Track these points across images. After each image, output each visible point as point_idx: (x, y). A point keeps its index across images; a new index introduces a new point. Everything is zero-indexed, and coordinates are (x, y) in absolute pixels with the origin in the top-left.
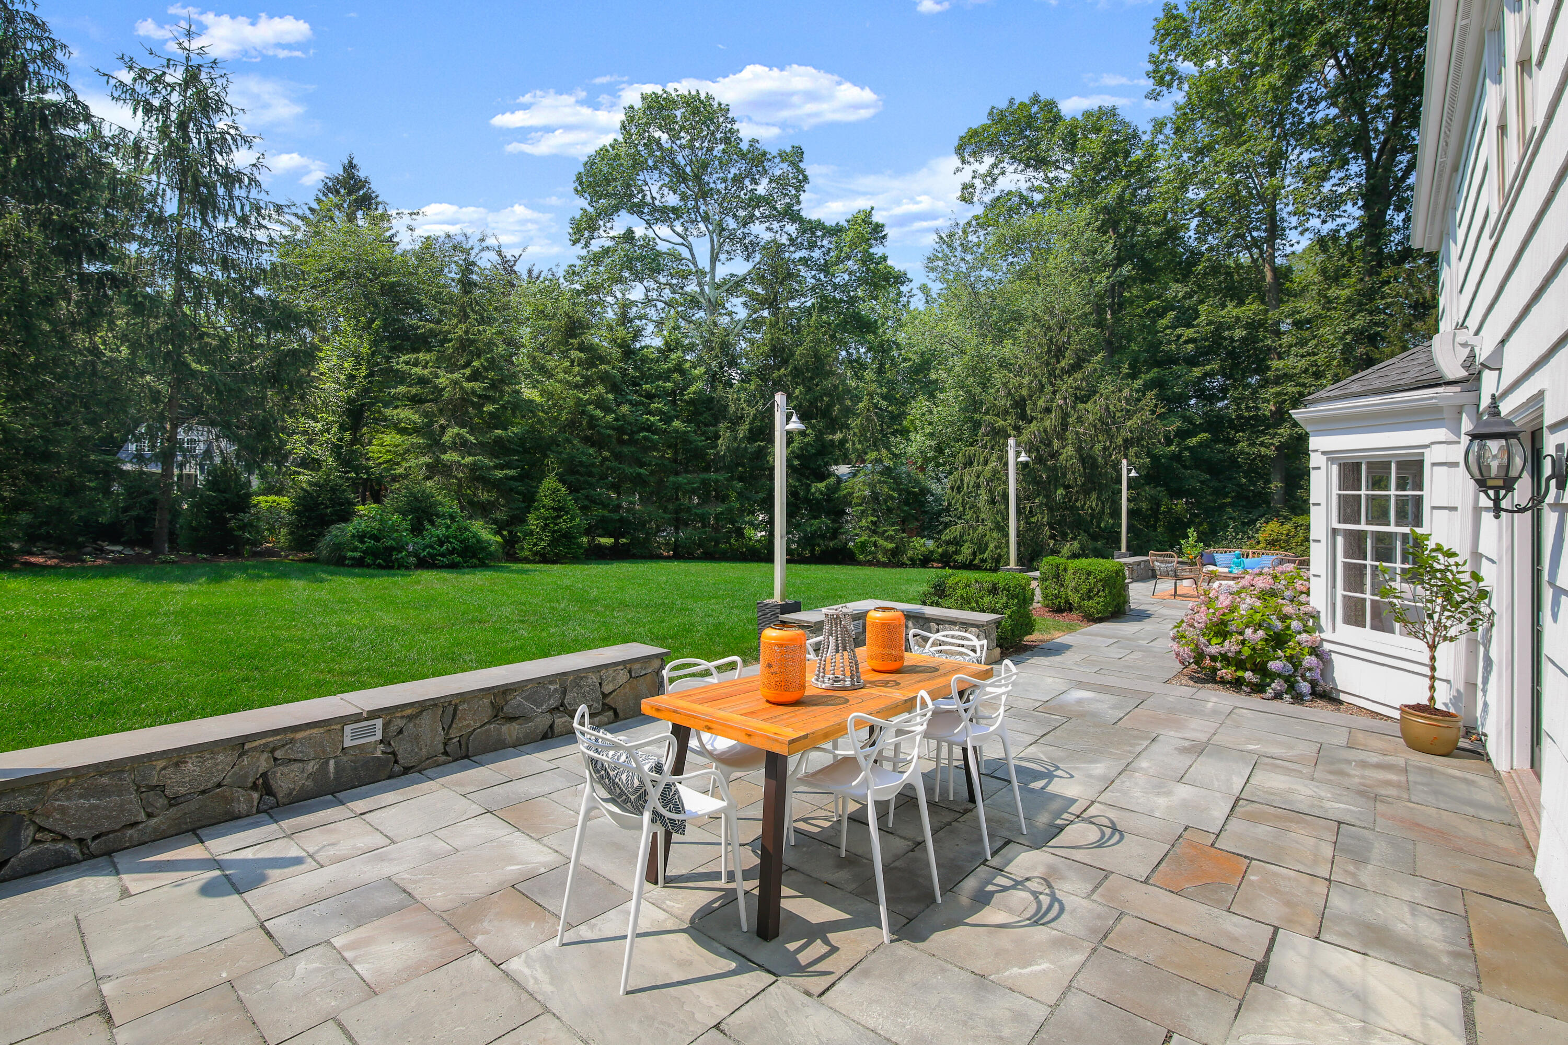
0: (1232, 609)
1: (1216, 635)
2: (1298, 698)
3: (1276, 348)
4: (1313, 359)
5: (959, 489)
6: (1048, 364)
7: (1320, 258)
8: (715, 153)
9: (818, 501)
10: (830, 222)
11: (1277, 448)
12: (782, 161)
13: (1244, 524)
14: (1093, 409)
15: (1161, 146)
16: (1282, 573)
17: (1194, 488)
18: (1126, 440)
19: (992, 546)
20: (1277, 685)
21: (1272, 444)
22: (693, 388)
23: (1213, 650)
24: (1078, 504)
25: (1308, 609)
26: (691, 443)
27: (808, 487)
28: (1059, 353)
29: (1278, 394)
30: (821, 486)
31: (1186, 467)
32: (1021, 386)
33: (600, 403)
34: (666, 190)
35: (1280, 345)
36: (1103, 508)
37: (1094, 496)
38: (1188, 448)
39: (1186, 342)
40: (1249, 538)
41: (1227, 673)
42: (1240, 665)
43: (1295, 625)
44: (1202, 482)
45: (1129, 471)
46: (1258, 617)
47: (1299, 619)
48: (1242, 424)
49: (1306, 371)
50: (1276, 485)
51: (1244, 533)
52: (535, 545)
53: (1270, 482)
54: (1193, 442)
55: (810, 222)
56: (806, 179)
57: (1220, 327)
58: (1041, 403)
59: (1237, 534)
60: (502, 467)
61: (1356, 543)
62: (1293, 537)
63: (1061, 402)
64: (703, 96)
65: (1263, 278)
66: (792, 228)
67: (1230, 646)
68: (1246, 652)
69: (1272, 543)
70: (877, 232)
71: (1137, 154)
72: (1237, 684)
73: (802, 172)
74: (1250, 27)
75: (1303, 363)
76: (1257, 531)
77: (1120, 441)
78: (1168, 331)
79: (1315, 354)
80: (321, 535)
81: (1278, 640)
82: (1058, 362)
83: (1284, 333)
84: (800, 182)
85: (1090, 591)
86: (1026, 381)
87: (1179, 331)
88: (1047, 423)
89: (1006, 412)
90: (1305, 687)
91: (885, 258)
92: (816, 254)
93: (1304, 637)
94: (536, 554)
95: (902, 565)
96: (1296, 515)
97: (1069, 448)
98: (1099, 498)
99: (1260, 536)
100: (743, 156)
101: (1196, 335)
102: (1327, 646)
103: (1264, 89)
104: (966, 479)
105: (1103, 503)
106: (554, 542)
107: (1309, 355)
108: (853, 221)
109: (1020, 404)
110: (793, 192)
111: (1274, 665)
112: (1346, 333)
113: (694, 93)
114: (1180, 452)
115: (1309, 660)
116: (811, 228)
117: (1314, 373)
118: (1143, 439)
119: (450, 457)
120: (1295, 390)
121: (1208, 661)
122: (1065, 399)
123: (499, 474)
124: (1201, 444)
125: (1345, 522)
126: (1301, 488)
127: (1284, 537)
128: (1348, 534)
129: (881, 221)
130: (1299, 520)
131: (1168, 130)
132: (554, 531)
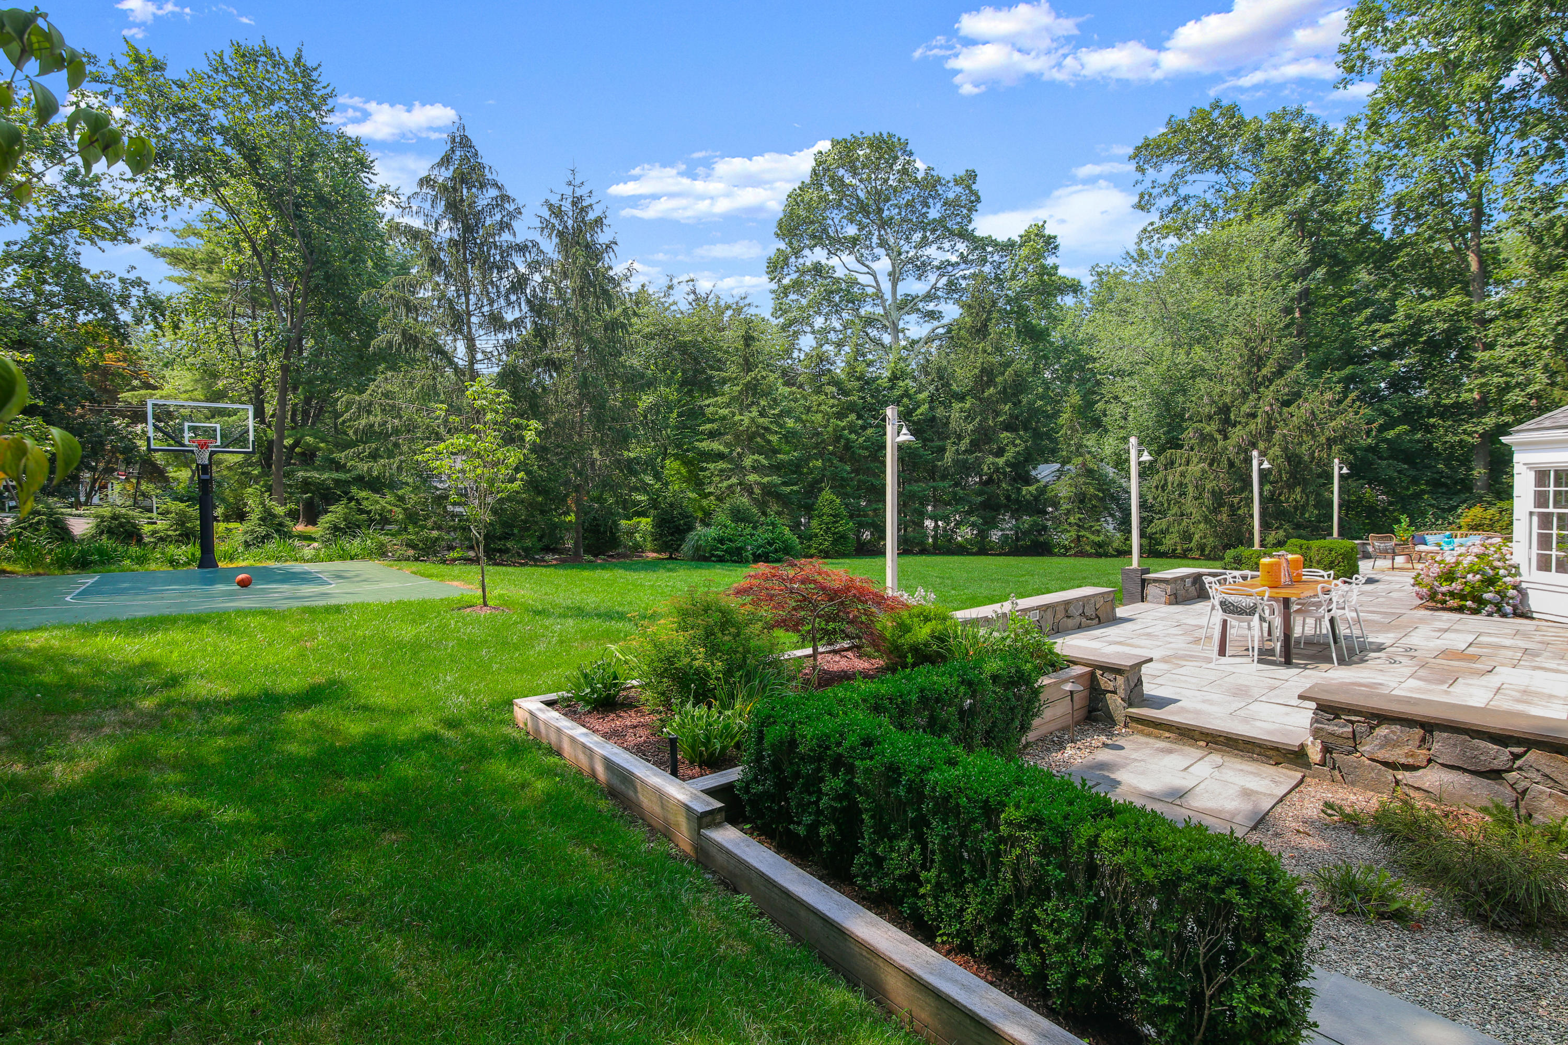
0: (1457, 563)
1: (1446, 580)
2: (1504, 615)
3: (1480, 339)
4: (1522, 349)
5: (1163, 488)
6: (1249, 373)
7: (1532, 249)
8: (890, 182)
9: (1028, 502)
10: (1002, 238)
11: (1481, 436)
12: (957, 185)
13: (1444, 510)
14: (1301, 411)
15: (1353, 142)
16: (1491, 544)
17: (1390, 478)
18: (1328, 439)
19: (1197, 537)
20: (1489, 608)
21: (1476, 432)
22: (919, 411)
23: (1444, 589)
24: (1282, 498)
25: (1512, 562)
26: (921, 457)
27: (1019, 490)
28: (1258, 361)
29: (1483, 385)
30: (1032, 489)
31: (1380, 458)
32: (1223, 393)
33: (852, 428)
34: (845, 222)
35: (1486, 336)
36: (1307, 500)
37: (1298, 489)
38: (1386, 440)
39: (1382, 337)
40: (1450, 523)
41: (1452, 603)
42: (1463, 597)
43: (1502, 572)
44: (1399, 472)
45: (1341, 469)
46: (1476, 567)
47: (1504, 568)
48: (1446, 412)
49: (1514, 361)
50: (1479, 472)
51: (1444, 519)
52: (821, 544)
53: (1472, 469)
54: (1391, 434)
55: (982, 239)
56: (978, 200)
57: (1420, 321)
58: (1246, 409)
59: (1437, 520)
60: (785, 484)
61: (1545, 520)
62: (1498, 521)
63: (1267, 408)
64: (885, 136)
65: (1468, 266)
66: (962, 247)
67: (1456, 586)
68: (1468, 589)
69: (1476, 527)
70: (1050, 244)
71: (1328, 151)
72: (1460, 609)
73: (975, 194)
74: (1457, 26)
75: (1510, 354)
76: (1459, 517)
77: (1323, 440)
78: (1363, 328)
79: (1524, 344)
80: (683, 540)
81: (1490, 582)
82: (1259, 370)
83: (1491, 321)
84: (972, 202)
85: (1332, 562)
86: (1229, 389)
87: (1375, 326)
88: (1253, 427)
89: (1210, 418)
90: (1509, 609)
91: (1056, 267)
92: (987, 268)
93: (1508, 579)
94: (821, 551)
95: (1106, 555)
96: (1501, 500)
97: (1276, 448)
98: (1303, 491)
99: (1462, 521)
100: (917, 183)
101: (1393, 330)
102: (1524, 585)
103: (1471, 90)
104: (1170, 478)
105: (1307, 496)
106: (835, 542)
107: (1517, 344)
108: (1026, 238)
109: (1225, 410)
110: (965, 211)
111: (1487, 596)
112: (1558, 324)
113: (877, 135)
114: (1377, 444)
115: (1512, 592)
116: (980, 244)
117: (1523, 363)
118: (1346, 437)
119: (752, 478)
120: (1501, 380)
121: (1440, 596)
122: (1271, 405)
123: (788, 489)
124: (1398, 436)
125: (1539, 507)
126: (1507, 473)
127: (1487, 522)
128: (1541, 515)
129: (1052, 234)
130: (1504, 505)
131: (1362, 127)
132: (834, 534)
